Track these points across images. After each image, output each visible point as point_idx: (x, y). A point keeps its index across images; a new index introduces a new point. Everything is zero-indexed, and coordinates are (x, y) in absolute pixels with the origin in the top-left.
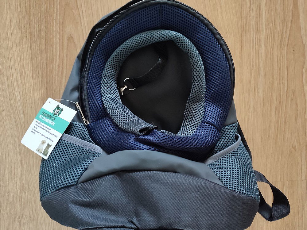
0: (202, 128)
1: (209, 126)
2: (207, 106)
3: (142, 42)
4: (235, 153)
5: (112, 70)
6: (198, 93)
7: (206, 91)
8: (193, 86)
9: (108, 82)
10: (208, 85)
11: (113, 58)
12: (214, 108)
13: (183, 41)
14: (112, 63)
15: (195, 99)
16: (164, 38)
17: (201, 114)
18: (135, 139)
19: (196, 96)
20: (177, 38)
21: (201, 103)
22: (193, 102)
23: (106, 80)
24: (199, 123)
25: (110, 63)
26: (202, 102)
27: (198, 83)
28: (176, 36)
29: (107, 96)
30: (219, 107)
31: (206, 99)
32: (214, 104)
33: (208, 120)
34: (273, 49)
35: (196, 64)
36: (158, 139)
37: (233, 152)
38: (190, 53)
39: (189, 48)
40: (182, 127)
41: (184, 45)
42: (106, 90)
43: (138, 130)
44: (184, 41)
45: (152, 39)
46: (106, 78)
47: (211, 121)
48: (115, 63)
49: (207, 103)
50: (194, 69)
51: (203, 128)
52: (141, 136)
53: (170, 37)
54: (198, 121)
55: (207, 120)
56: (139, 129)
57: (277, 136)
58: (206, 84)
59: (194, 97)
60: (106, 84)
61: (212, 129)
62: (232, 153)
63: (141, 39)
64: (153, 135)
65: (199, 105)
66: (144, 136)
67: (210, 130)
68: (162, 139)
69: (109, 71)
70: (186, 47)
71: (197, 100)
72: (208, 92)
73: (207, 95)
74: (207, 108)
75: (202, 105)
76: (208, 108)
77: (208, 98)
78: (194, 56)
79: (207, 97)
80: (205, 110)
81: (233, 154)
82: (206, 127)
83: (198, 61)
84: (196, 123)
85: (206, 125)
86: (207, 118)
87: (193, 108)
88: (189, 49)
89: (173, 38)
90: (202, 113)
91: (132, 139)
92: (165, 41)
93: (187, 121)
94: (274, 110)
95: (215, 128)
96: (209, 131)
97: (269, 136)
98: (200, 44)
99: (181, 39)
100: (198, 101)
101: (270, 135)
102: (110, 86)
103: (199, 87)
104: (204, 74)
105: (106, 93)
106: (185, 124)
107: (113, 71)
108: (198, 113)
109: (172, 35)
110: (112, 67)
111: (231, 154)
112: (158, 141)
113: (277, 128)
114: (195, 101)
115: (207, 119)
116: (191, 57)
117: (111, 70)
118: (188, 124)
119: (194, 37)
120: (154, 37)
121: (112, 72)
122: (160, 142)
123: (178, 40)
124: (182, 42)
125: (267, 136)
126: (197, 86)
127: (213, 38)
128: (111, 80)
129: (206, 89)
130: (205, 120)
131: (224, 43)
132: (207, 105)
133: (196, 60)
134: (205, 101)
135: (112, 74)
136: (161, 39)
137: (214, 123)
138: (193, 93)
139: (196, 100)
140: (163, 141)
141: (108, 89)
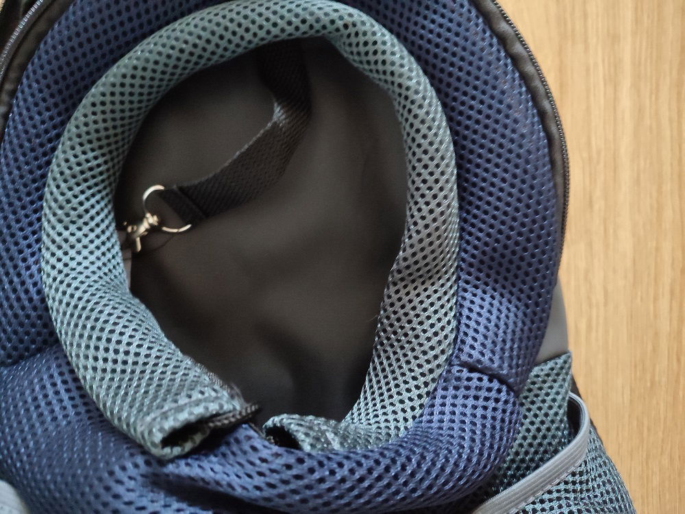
0: (451, 391)
1: (480, 379)
2: (468, 295)
3: (208, 41)
4: (577, 478)
5: (91, 155)
6: (431, 244)
7: (461, 238)
8: (412, 216)
9: (68, 201)
10: (468, 212)
11: (94, 105)
12: (496, 303)
13: (369, 38)
14: (86, 124)
15: (418, 270)
16: (293, 26)
17: (443, 328)
18: (142, 476)
19: (425, 257)
20: (346, 26)
21: (442, 285)
22: (413, 281)
23: (63, 194)
24: (439, 366)
25: (81, 125)
26: (448, 280)
27: (433, 205)
28: (341, 18)
29: (59, 260)
30: (514, 299)
31: (462, 270)
32: (495, 290)
33: (475, 354)
34: (657, 99)
35: (424, 130)
36: (259, 481)
37: (570, 479)
38: (400, 86)
39: (393, 64)
40: (370, 381)
41: (375, 53)
42: (60, 234)
43: (158, 437)
44: (375, 38)
45: (247, 30)
46: (63, 185)
47: (485, 360)
48: (101, 125)
49: (467, 282)
50: (417, 150)
51: (456, 388)
52: (172, 461)
53: (318, 21)
54: (436, 357)
55: (470, 356)
56: (161, 430)
57: (677, 381)
58: (461, 208)
59: (416, 263)
60: (61, 208)
61: (493, 394)
62: (566, 483)
63: (204, 29)
64: (234, 454)
65: (436, 292)
66: (187, 464)
67: (486, 399)
68: (274, 479)
69: (76, 156)
70: (384, 62)
71: (429, 271)
72: (468, 242)
73: (466, 252)
74: (467, 304)
75: (445, 293)
76: (472, 302)
77: (471, 265)
78: (415, 97)
79: (463, 260)
80: (461, 314)
81: (570, 487)
82: (468, 388)
83: (431, 116)
84: (427, 367)
85: (469, 379)
86: (472, 347)
87: (412, 305)
88: (393, 68)
89: (328, 25)
90: (449, 323)
91: (130, 478)
92: (298, 40)
93: (388, 358)
94: (667, 297)
95: (504, 388)
96: (481, 402)
97: (653, 383)
98: (436, 56)
99: (364, 28)
100: (430, 278)
101: (657, 378)
102: (80, 217)
103: (435, 220)
104: (452, 171)
105: (60, 247)
106: (383, 370)
107: (92, 158)
108: (432, 326)
109: (326, 14)
110: (90, 142)
111: (562, 487)
112: (258, 488)
113: (677, 355)
114: (421, 276)
115: (473, 352)
116: (403, 102)
117: (84, 153)
118: (393, 372)
119: (412, 28)
120: (253, 22)
121: (87, 161)
122: (268, 492)
123: (349, 36)
124: (366, 44)
125: (649, 384)
126: (430, 218)
127: (484, 32)
128: (82, 192)
129: (462, 229)
130: (464, 357)
131: (524, 53)
132: (465, 290)
133: (421, 113)
134: (459, 278)
135: (91, 169)
136: (283, 30)
137: (500, 367)
138: (412, 246)
139: (425, 274)
140: (282, 489)
141: (66, 228)
